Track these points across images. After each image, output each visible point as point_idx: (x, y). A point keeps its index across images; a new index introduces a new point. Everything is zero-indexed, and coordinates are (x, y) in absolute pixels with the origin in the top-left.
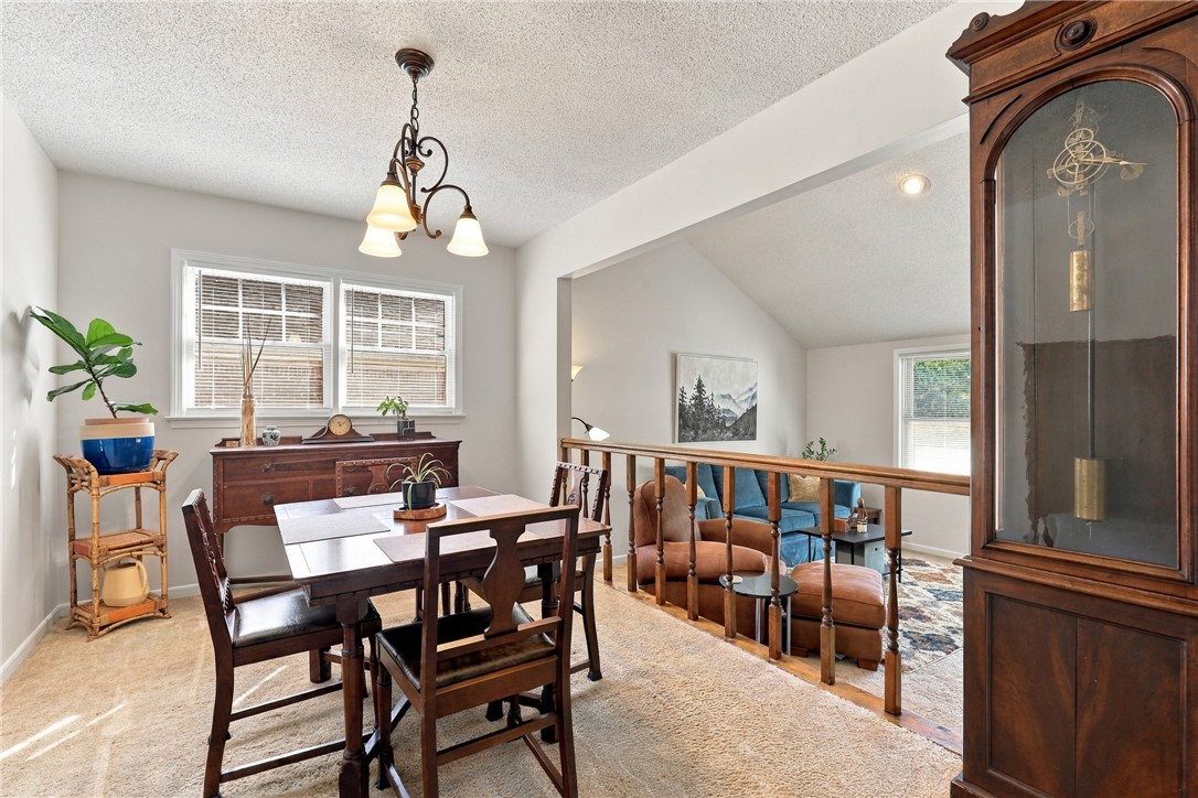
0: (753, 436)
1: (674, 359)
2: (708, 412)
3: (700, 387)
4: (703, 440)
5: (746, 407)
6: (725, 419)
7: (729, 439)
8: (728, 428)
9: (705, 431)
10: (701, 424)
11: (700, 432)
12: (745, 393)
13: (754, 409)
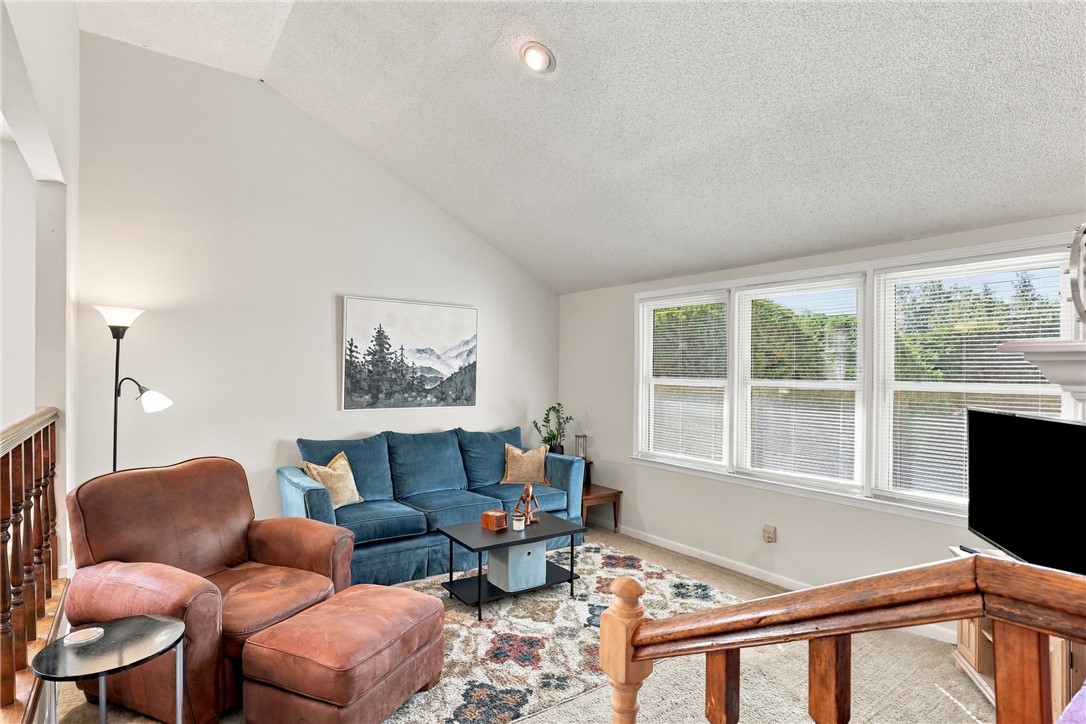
0: (470, 400)
1: (340, 301)
2: (395, 370)
3: (381, 338)
4: (385, 406)
5: (456, 365)
6: (422, 380)
7: (429, 404)
8: (428, 391)
9: (389, 395)
10: (385, 387)
11: (381, 396)
12: (455, 348)
13: (473, 366)
